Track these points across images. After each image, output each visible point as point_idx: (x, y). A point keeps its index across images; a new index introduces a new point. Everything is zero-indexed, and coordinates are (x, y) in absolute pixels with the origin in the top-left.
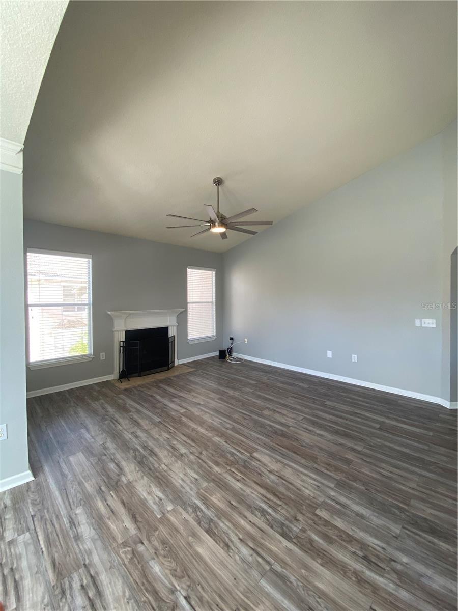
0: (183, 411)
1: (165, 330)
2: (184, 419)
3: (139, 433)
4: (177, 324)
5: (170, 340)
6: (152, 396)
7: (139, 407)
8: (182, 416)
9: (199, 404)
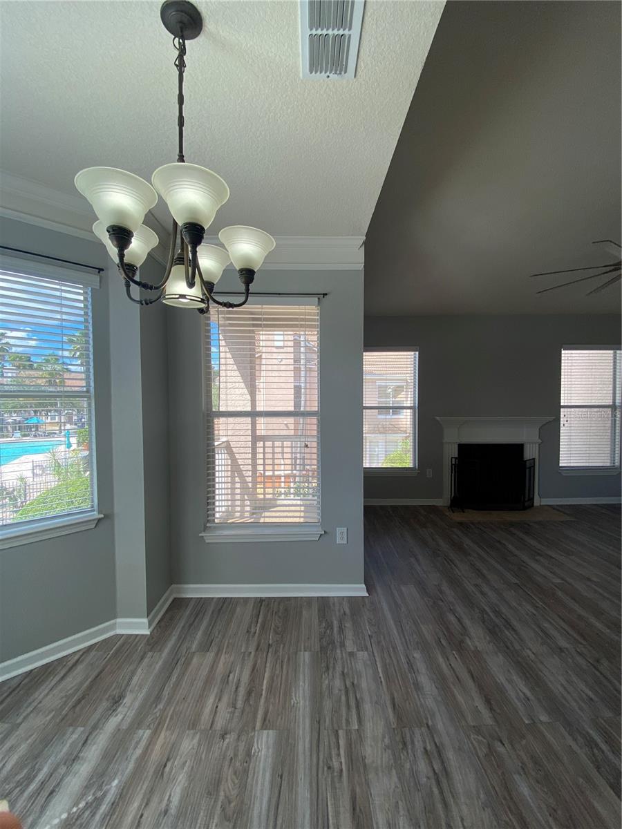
0: (559, 581)
1: (519, 448)
2: (560, 593)
3: (486, 589)
4: (540, 441)
5: (528, 464)
6: (499, 542)
7: (482, 553)
8: (556, 589)
9: (589, 579)
